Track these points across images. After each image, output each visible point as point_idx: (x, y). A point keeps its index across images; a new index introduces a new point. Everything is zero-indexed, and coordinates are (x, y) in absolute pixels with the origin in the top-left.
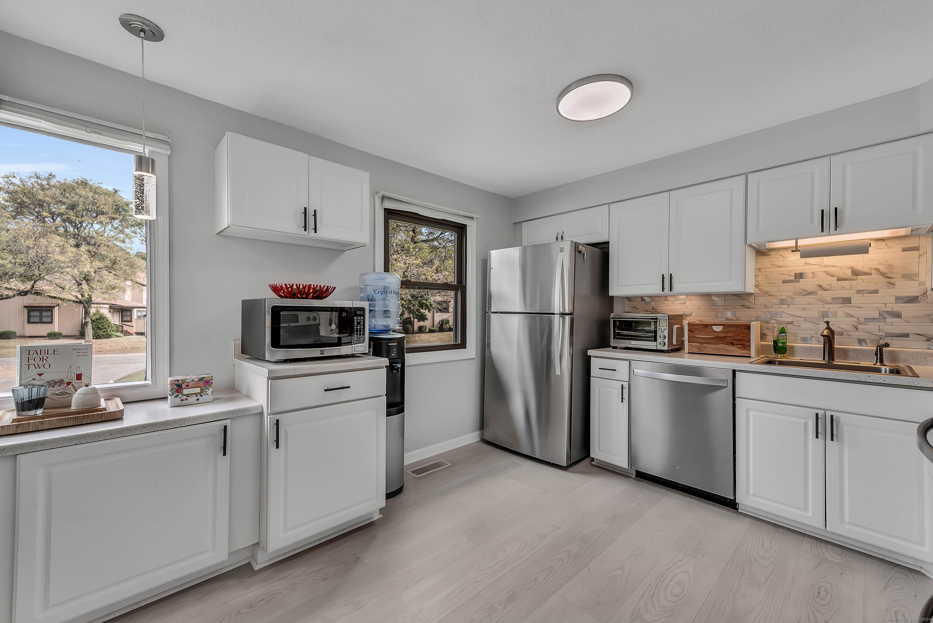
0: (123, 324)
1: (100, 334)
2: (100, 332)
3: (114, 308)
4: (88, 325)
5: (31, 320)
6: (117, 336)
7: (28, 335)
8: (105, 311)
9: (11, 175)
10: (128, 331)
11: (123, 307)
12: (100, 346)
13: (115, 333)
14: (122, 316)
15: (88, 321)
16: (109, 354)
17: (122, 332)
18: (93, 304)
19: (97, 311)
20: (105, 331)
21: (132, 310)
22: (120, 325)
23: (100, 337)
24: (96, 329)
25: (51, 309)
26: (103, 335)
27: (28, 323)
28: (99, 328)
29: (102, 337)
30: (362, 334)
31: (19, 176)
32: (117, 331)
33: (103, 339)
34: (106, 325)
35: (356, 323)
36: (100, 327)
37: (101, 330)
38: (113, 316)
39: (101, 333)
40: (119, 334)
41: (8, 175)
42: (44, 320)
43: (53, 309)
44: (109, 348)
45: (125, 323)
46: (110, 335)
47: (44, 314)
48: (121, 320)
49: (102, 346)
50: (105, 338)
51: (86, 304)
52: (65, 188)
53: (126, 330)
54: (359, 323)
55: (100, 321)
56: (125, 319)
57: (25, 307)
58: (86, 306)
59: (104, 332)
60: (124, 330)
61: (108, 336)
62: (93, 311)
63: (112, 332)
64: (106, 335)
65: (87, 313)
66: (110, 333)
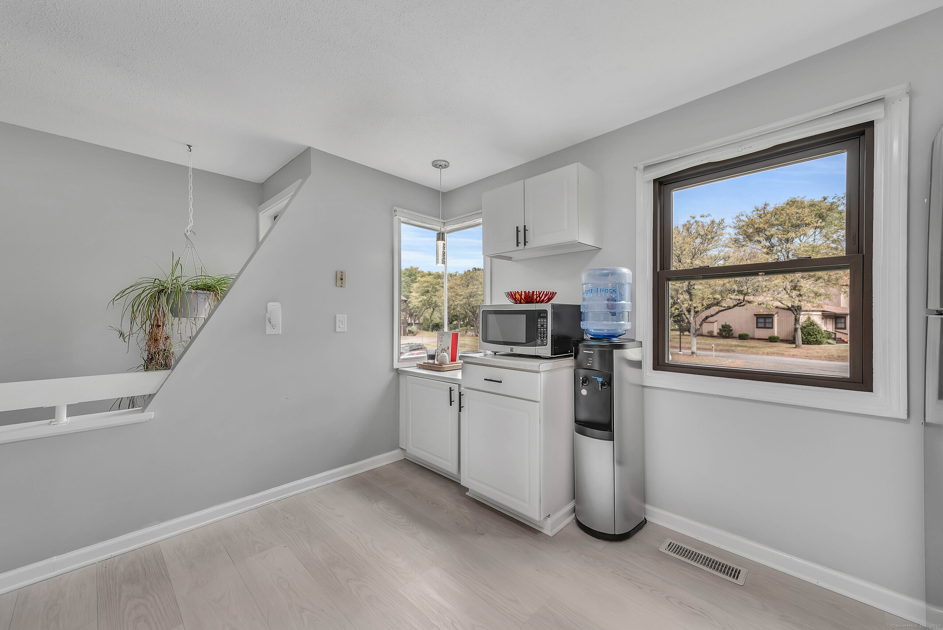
0: (836, 331)
1: (810, 340)
2: (810, 338)
3: (826, 316)
4: (798, 331)
5: (759, 326)
6: (829, 343)
7: (756, 338)
8: (817, 318)
9: (741, 214)
10: (842, 339)
11: (835, 313)
12: (808, 352)
13: (825, 340)
14: (836, 323)
15: (797, 327)
16: (815, 360)
17: (835, 339)
18: (802, 311)
19: (809, 318)
20: (816, 337)
21: (846, 317)
22: (834, 332)
23: (811, 343)
24: (806, 335)
25: (772, 316)
26: (813, 341)
27: (757, 328)
28: (809, 334)
29: (812, 343)
30: (545, 336)
31: (745, 214)
32: (829, 338)
33: (813, 345)
34: (816, 332)
35: (539, 326)
36: (811, 334)
37: (812, 336)
38: (826, 324)
39: (812, 339)
40: (830, 341)
41: (738, 215)
42: (767, 325)
43: (773, 316)
44: (816, 354)
45: (839, 330)
46: (820, 341)
47: (767, 320)
48: (835, 327)
49: (810, 352)
50: (816, 344)
51: (795, 312)
52: (777, 212)
53: (840, 337)
54: (542, 326)
55: (810, 328)
56: (839, 326)
57: (755, 315)
58: (795, 314)
59: (814, 338)
60: (837, 337)
61: (818, 343)
62: (803, 318)
63: (822, 338)
64: (816, 341)
65: (797, 320)
66: (820, 340)
